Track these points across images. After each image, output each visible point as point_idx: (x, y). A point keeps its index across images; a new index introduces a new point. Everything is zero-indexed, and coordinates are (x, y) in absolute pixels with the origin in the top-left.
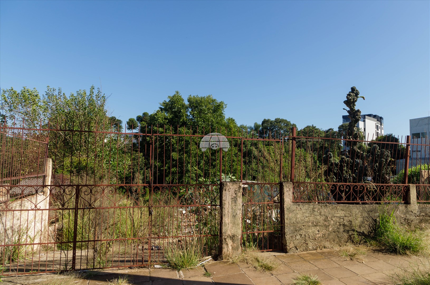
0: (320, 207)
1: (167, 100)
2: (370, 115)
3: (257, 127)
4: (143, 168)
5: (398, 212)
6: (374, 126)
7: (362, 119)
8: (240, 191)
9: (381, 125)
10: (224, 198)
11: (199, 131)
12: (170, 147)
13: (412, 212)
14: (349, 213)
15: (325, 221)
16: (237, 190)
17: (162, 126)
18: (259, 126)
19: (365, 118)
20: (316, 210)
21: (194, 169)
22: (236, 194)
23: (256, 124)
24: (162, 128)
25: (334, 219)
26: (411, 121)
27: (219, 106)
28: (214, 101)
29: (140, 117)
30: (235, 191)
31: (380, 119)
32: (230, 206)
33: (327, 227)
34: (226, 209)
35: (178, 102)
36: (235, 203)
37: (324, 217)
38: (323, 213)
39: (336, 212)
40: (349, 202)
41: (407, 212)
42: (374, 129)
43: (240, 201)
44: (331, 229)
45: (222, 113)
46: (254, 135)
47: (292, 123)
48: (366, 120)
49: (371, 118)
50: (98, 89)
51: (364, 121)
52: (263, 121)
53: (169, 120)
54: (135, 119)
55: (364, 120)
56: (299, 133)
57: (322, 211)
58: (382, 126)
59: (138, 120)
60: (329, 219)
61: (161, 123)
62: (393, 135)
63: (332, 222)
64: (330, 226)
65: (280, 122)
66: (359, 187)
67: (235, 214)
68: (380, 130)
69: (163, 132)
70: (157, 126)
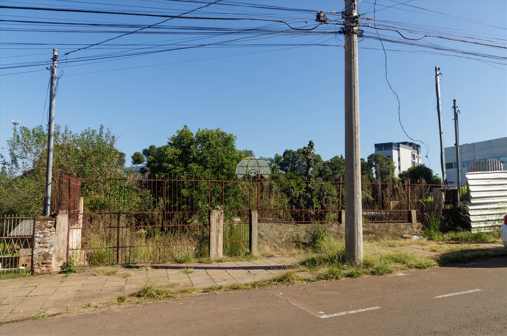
0: (276, 225)
1: (177, 135)
2: (405, 143)
3: (277, 159)
4: (151, 206)
5: (332, 229)
6: (410, 155)
7: (396, 148)
8: (222, 215)
9: (418, 153)
10: (211, 220)
11: (210, 166)
12: (180, 183)
13: (343, 229)
14: (297, 229)
15: (280, 234)
16: (220, 214)
17: (171, 162)
18: (281, 158)
19: (399, 146)
20: (274, 227)
21: (206, 206)
22: (219, 217)
23: (276, 155)
24: (171, 164)
25: (286, 233)
29: (146, 151)
30: (219, 215)
31: (416, 147)
32: (215, 225)
33: (281, 238)
34: (213, 226)
35: (187, 137)
36: (219, 223)
37: (279, 232)
38: (278, 229)
39: (288, 229)
40: (298, 222)
41: (339, 228)
42: (410, 159)
43: (222, 221)
44: (284, 240)
45: (234, 146)
46: (275, 167)
48: (401, 149)
49: (407, 146)
50: (108, 129)
51: (398, 150)
52: (284, 151)
53: (178, 155)
54: (141, 152)
55: (398, 148)
56: (325, 164)
57: (278, 228)
58: (419, 155)
59: (144, 154)
60: (283, 233)
61: (170, 159)
62: (425, 165)
63: (285, 235)
64: (283, 238)
66: (304, 212)
67: (218, 230)
68: (416, 159)
69: (172, 169)
70: (166, 162)
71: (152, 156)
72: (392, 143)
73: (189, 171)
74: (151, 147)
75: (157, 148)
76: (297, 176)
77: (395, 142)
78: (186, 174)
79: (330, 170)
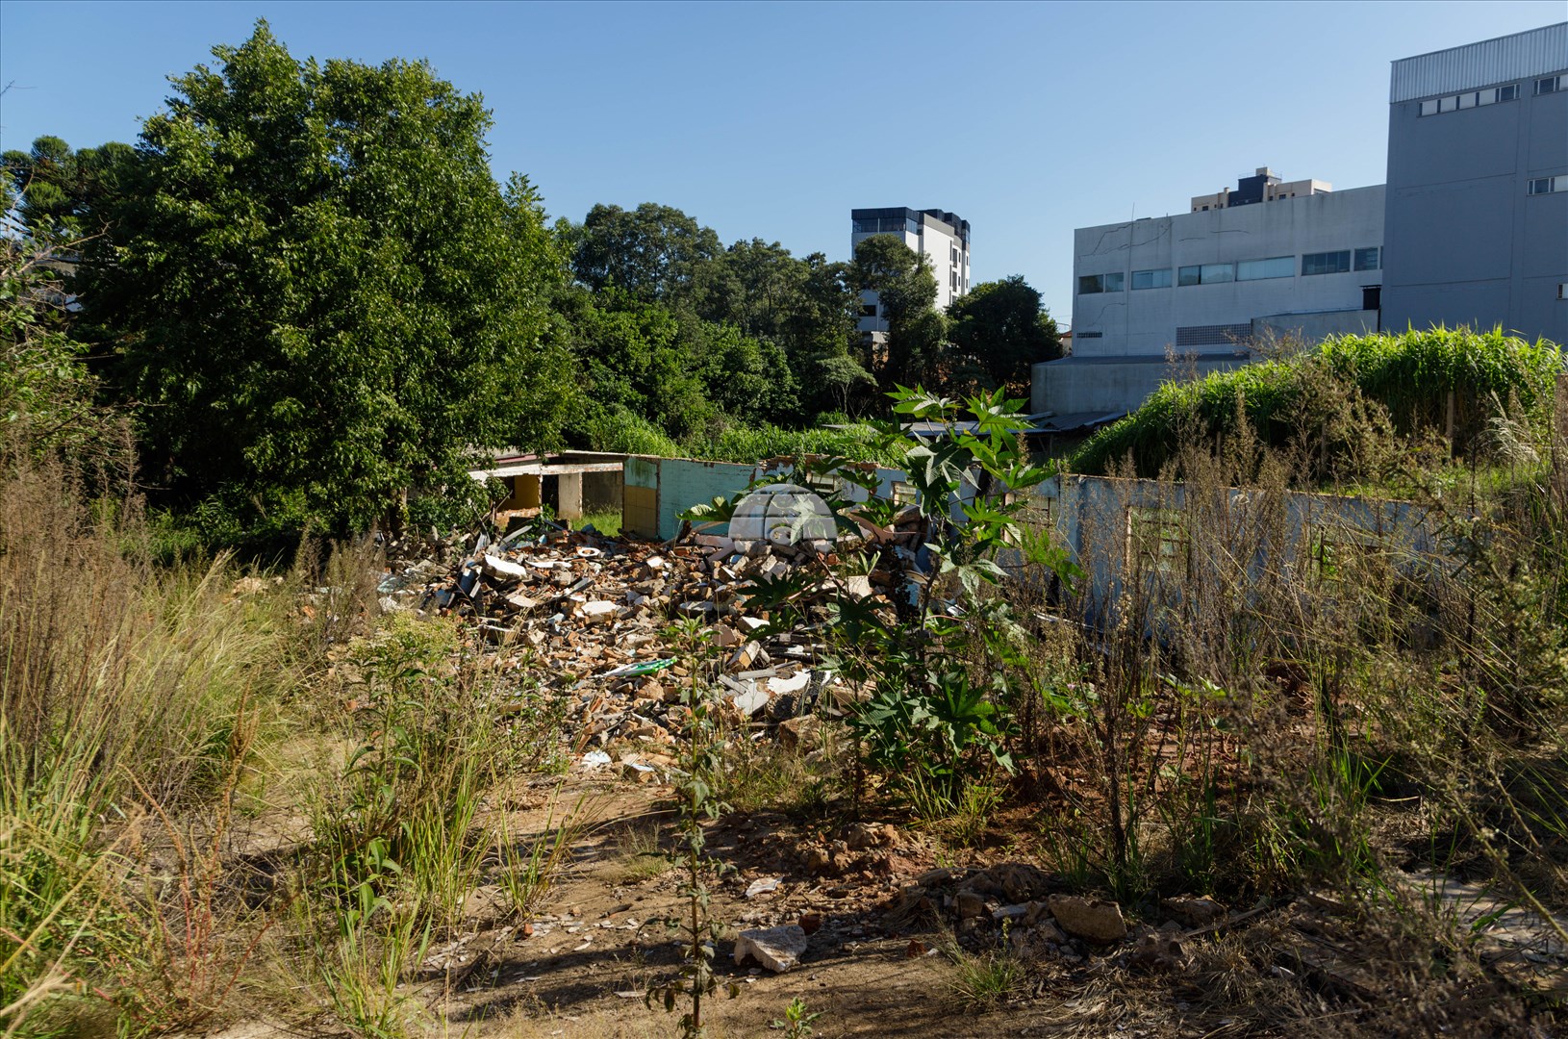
2: (934, 213)
3: (567, 234)
6: (947, 252)
7: (914, 225)
9: (964, 248)
17: (201, 189)
18: (578, 232)
19: (921, 222)
23: (564, 222)
24: (203, 201)
26: (1082, 236)
27: (467, 114)
28: (443, 88)
31: (961, 228)
42: (946, 262)
47: (701, 225)
48: (926, 229)
49: (938, 222)
51: (920, 233)
52: (589, 211)
53: (237, 164)
55: (920, 227)
58: (967, 254)
65: (660, 218)
68: (960, 266)
69: (209, 225)
70: (172, 194)
71: (54, 183)
72: (904, 209)
73: (304, 238)
74: (42, 145)
75: (74, 150)
76: (640, 300)
77: (914, 209)
78: (292, 250)
79: (739, 284)
